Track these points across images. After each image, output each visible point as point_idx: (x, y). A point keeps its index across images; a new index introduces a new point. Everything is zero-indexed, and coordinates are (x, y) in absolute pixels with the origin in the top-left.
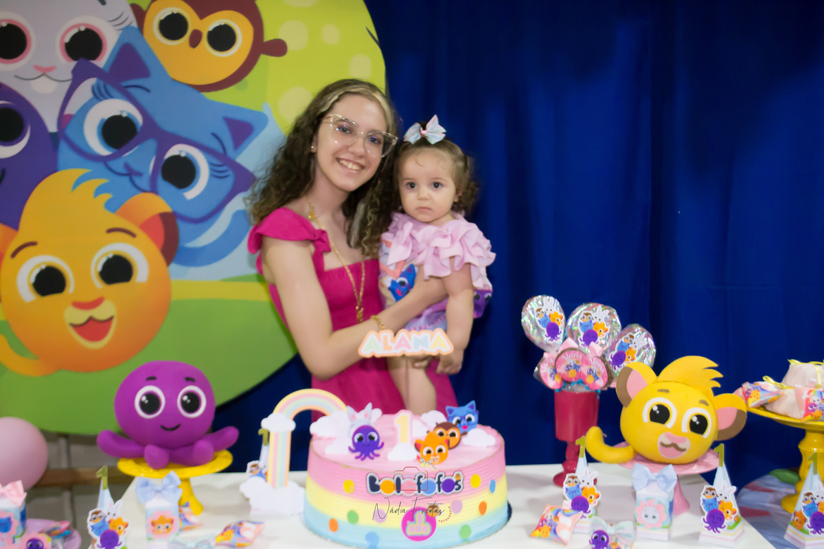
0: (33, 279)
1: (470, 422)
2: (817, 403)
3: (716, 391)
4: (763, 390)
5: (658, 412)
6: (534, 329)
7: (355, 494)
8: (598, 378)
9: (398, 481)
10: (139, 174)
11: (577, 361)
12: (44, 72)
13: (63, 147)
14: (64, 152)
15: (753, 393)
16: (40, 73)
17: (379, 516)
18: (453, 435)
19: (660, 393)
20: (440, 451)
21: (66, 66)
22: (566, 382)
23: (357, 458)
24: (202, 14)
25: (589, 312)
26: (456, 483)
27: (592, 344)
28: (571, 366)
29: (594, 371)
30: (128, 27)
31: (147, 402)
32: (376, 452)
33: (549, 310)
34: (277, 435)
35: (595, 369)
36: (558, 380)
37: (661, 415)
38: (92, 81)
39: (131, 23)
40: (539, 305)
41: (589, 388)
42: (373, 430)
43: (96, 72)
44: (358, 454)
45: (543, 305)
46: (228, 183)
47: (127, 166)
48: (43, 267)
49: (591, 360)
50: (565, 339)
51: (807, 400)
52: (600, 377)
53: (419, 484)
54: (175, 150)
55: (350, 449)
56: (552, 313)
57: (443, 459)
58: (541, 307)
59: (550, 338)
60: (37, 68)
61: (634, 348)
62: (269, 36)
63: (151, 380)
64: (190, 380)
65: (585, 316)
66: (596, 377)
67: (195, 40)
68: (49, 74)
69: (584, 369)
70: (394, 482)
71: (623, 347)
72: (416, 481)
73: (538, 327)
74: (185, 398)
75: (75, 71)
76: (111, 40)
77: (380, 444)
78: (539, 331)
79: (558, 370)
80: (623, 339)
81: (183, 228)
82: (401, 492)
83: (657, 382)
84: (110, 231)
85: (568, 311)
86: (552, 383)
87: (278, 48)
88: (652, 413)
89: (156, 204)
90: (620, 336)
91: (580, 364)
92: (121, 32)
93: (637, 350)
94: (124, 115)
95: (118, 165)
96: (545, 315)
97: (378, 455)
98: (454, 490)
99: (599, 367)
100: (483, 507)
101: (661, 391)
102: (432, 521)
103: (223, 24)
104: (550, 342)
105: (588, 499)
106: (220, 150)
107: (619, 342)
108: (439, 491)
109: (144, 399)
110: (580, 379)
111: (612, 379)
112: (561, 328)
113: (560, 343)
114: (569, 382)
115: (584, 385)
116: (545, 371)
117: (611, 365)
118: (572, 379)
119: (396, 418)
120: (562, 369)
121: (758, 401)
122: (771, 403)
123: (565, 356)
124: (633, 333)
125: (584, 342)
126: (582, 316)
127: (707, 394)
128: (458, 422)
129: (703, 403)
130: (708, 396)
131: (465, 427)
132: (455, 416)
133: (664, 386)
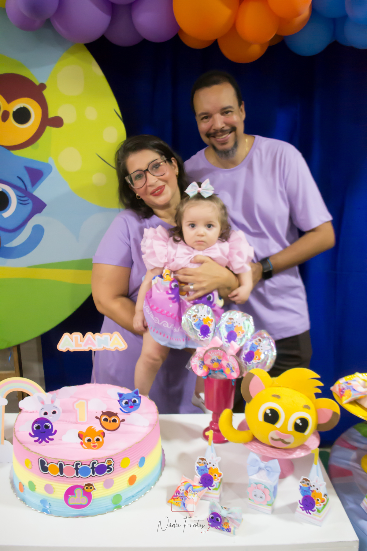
1: (135, 404)
3: (318, 396)
4: (354, 390)
5: (270, 415)
6: (191, 329)
7: (31, 469)
9: (61, 466)
11: (219, 357)
15: (347, 392)
17: (49, 489)
18: (114, 421)
19: (273, 398)
20: (98, 439)
22: (211, 370)
23: (36, 441)
24: (9, 100)
25: (232, 317)
26: (108, 467)
27: (232, 342)
28: (214, 360)
29: (231, 366)
32: (50, 437)
33: (203, 316)
35: (231, 365)
36: (205, 370)
37: (272, 417)
40: (196, 312)
41: (227, 375)
42: (48, 421)
44: (37, 438)
45: (198, 312)
46: (29, 208)
49: (228, 357)
50: (213, 337)
52: (234, 370)
53: (77, 469)
55: (30, 434)
56: (205, 318)
57: (100, 446)
58: (196, 314)
59: (202, 336)
61: (261, 350)
62: (51, 115)
65: (230, 320)
66: (232, 371)
67: (5, 117)
69: (224, 363)
70: (58, 466)
71: (253, 347)
72: (75, 467)
73: (194, 329)
77: (53, 432)
78: (195, 332)
79: (206, 363)
80: (254, 342)
81: (3, 236)
82: (64, 474)
83: (272, 386)
86: (200, 372)
87: (58, 122)
88: (266, 415)
90: (253, 338)
91: (221, 359)
93: (263, 351)
96: (200, 320)
97: (52, 439)
98: (106, 472)
99: (233, 363)
100: (132, 480)
101: (274, 396)
102: (88, 495)
103: (22, 106)
104: (203, 339)
105: (213, 477)
106: (23, 187)
107: (252, 343)
108: (93, 474)
110: (221, 370)
111: (243, 373)
112: (211, 328)
113: (210, 340)
114: (214, 370)
115: (224, 374)
116: (195, 363)
117: (244, 361)
118: (215, 368)
119: (76, 404)
120: (208, 362)
121: (350, 399)
122: (360, 399)
123: (211, 353)
124: (261, 337)
125: (227, 340)
126: (227, 320)
127: (310, 398)
128: (126, 403)
129: (307, 407)
130: (311, 401)
131: (131, 407)
132: (123, 399)
133: (277, 391)
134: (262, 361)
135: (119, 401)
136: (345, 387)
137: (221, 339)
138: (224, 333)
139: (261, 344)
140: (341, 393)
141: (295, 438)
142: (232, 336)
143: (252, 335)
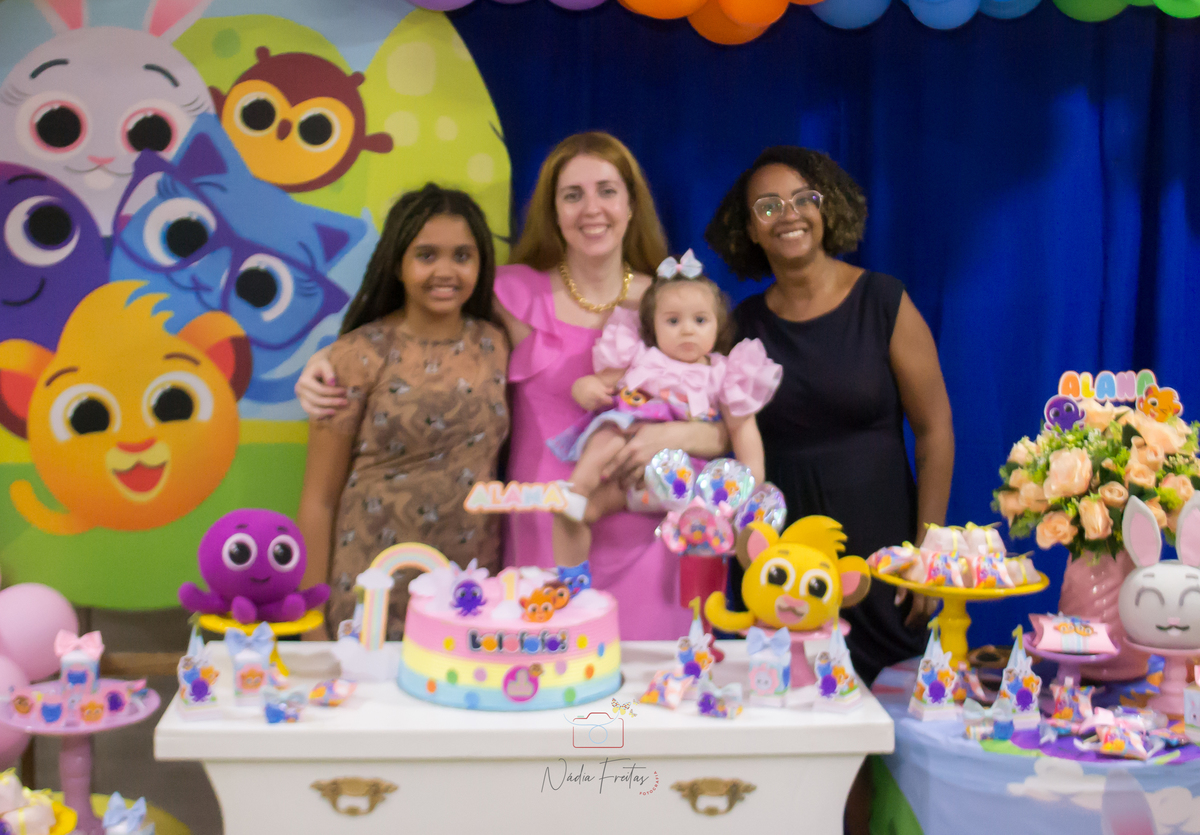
0: (70, 413)
1: (581, 584)
2: (940, 567)
3: (841, 555)
4: (897, 555)
5: (775, 575)
6: (659, 485)
7: (455, 652)
8: (724, 541)
9: (500, 638)
10: (208, 289)
11: (703, 523)
12: (100, 164)
13: (118, 256)
14: (119, 259)
16: (93, 165)
17: (480, 675)
18: (562, 595)
19: (781, 555)
20: (546, 609)
21: (128, 157)
22: (690, 544)
23: (459, 614)
24: (294, 99)
25: (720, 469)
26: (561, 642)
27: (722, 503)
28: (696, 528)
29: (720, 534)
30: (204, 114)
31: (236, 551)
32: (478, 609)
33: (677, 465)
34: (372, 593)
35: (721, 532)
36: (682, 543)
37: (778, 578)
38: (157, 177)
39: (208, 109)
40: (666, 460)
41: (714, 550)
42: (477, 585)
43: (162, 165)
44: (460, 609)
46: (317, 302)
47: (194, 279)
48: (84, 398)
49: (718, 521)
50: (692, 498)
51: (931, 565)
52: (726, 539)
53: (522, 640)
54: (255, 262)
55: (452, 604)
56: (680, 468)
57: (549, 617)
59: (676, 496)
60: (93, 159)
61: (763, 509)
62: (372, 128)
63: (241, 528)
64: (283, 530)
65: (716, 473)
66: (722, 540)
67: (284, 131)
68: (106, 166)
69: (710, 531)
70: (496, 638)
71: (753, 508)
72: (519, 638)
73: (663, 484)
75: (137, 164)
76: (183, 128)
77: (482, 601)
78: (665, 489)
79: (683, 532)
80: (753, 499)
81: (259, 356)
82: (503, 649)
83: (778, 543)
84: (169, 357)
87: (383, 144)
88: (770, 575)
89: (227, 326)
90: (754, 493)
91: (705, 525)
92: (195, 119)
93: (766, 510)
94: (194, 217)
95: (183, 277)
96: (672, 471)
97: (480, 612)
98: (558, 650)
99: (725, 528)
100: (590, 672)
102: (534, 681)
103: (317, 113)
104: (676, 500)
105: (701, 666)
106: (308, 262)
107: (750, 502)
109: (233, 548)
110: (706, 542)
112: (689, 485)
113: (687, 501)
114: (694, 544)
115: (709, 548)
116: (667, 532)
117: (739, 525)
118: (697, 541)
119: (502, 577)
120: (686, 530)
121: (888, 567)
122: (902, 570)
123: (689, 516)
124: (766, 492)
125: (713, 502)
126: (712, 473)
127: (830, 557)
128: (570, 582)
129: (824, 565)
130: (831, 559)
132: (566, 575)
137: (705, 500)
138: (710, 494)
139: (764, 501)
141: (809, 606)
142: (721, 495)
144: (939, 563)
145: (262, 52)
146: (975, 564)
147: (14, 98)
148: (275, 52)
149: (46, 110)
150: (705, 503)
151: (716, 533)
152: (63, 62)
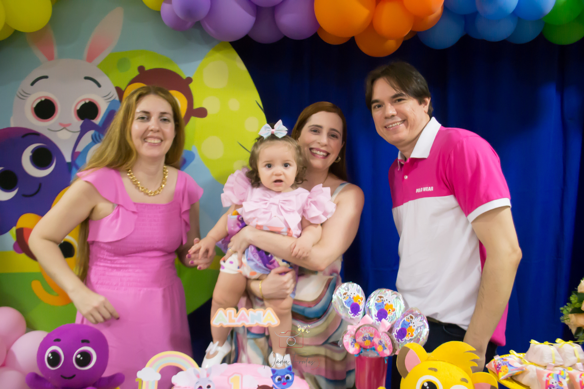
1: (288, 380)
2: (555, 384)
4: (510, 365)
5: (428, 387)
6: (341, 307)
8: (386, 349)
11: (371, 334)
12: (65, 127)
15: (503, 368)
16: (62, 128)
19: (430, 371)
21: (77, 123)
22: (362, 347)
25: (382, 295)
27: (383, 320)
28: (366, 338)
29: (383, 343)
30: (114, 100)
31: (51, 358)
33: (353, 294)
34: (148, 383)
36: (357, 347)
38: (91, 133)
39: (115, 98)
40: (346, 290)
41: (379, 354)
45: (348, 290)
49: (380, 334)
50: (364, 315)
51: (547, 381)
52: (387, 347)
56: (355, 296)
58: (346, 292)
59: (353, 314)
60: (61, 124)
61: (413, 327)
62: (196, 106)
63: (57, 341)
64: (85, 342)
65: (379, 298)
66: (384, 348)
68: (68, 128)
69: (376, 340)
71: (405, 325)
73: (344, 307)
74: (79, 356)
75: (82, 127)
76: (103, 108)
78: (346, 309)
79: (357, 340)
80: (405, 319)
83: (428, 360)
85: (367, 294)
86: (352, 350)
87: (202, 113)
90: (404, 316)
91: (372, 336)
92: (109, 103)
93: (415, 328)
96: (350, 297)
99: (386, 340)
101: (430, 369)
104: (353, 317)
107: (403, 321)
109: (50, 355)
110: (373, 347)
111: (396, 350)
112: (361, 307)
113: (360, 318)
114: (365, 348)
115: (376, 351)
116: (347, 341)
117: (396, 339)
118: (367, 346)
119: (230, 378)
120: (360, 339)
121: (507, 375)
122: (517, 375)
123: (362, 330)
124: (413, 314)
125: (377, 318)
126: (377, 298)
127: (467, 372)
128: (279, 379)
129: (464, 380)
130: (468, 375)
131: (284, 384)
132: (277, 375)
133: (433, 364)
134: (415, 338)
135: (272, 377)
136: (500, 363)
137: (372, 317)
138: (375, 312)
139: (413, 321)
140: (498, 369)
142: (382, 314)
143: (402, 313)
144: (553, 381)
145: (141, 69)
146: (578, 380)
147: (24, 96)
148: (147, 68)
149: (39, 101)
150: (372, 319)
151: (381, 342)
152: (46, 77)
